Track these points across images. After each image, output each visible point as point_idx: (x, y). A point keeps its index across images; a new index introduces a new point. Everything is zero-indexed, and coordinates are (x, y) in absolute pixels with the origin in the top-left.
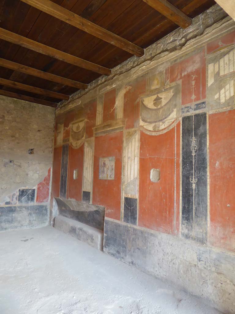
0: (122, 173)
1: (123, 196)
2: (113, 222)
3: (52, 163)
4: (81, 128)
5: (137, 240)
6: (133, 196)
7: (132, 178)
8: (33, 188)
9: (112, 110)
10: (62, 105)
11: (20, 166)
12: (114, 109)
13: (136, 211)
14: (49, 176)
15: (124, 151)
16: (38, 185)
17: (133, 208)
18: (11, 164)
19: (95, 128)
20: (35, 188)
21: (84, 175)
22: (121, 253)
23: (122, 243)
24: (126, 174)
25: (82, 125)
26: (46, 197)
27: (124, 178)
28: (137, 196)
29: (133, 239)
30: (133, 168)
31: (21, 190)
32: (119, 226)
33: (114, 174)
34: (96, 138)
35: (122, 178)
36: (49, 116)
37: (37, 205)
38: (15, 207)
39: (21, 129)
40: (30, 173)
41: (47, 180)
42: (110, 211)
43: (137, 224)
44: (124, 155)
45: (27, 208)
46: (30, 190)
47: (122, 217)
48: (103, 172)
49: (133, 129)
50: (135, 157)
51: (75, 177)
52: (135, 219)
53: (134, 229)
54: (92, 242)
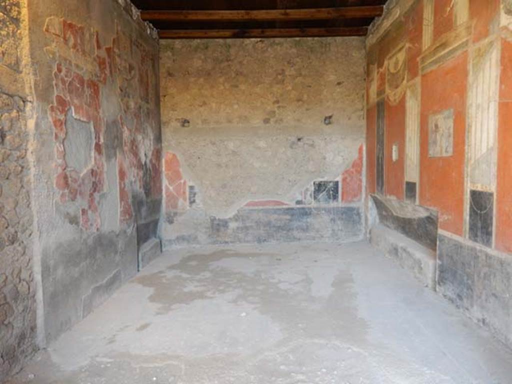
0: (467, 141)
1: (468, 187)
2: (450, 240)
3: (364, 136)
4: (400, 63)
5: (492, 277)
6: (486, 187)
7: (484, 150)
8: (336, 180)
9: (449, 9)
10: (375, 28)
11: (312, 146)
12: (451, 6)
13: (492, 218)
14: (361, 158)
15: (470, 94)
16: (343, 174)
17: (485, 212)
18: (300, 143)
19: (420, 57)
20: (339, 179)
21: (407, 152)
22: (465, 300)
23: (465, 281)
24: (473, 142)
25: (401, 57)
26: (356, 194)
27: (469, 151)
28: (492, 188)
29: (485, 274)
30: (485, 128)
31: (317, 183)
32: (461, 247)
33: (452, 144)
34: (423, 76)
35: (466, 151)
36: (354, 54)
37: (343, 206)
38: (310, 209)
39: (310, 86)
40: (330, 156)
41: (357, 165)
42: (446, 218)
43: (493, 245)
44: (470, 102)
45: (328, 211)
46: (330, 182)
47: (465, 230)
48: (435, 142)
49: (487, 41)
50: (490, 102)
51: (395, 157)
52: (489, 234)
53: (488, 256)
54: (420, 273)
